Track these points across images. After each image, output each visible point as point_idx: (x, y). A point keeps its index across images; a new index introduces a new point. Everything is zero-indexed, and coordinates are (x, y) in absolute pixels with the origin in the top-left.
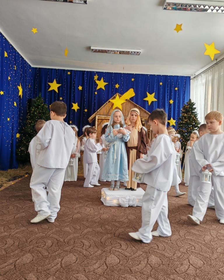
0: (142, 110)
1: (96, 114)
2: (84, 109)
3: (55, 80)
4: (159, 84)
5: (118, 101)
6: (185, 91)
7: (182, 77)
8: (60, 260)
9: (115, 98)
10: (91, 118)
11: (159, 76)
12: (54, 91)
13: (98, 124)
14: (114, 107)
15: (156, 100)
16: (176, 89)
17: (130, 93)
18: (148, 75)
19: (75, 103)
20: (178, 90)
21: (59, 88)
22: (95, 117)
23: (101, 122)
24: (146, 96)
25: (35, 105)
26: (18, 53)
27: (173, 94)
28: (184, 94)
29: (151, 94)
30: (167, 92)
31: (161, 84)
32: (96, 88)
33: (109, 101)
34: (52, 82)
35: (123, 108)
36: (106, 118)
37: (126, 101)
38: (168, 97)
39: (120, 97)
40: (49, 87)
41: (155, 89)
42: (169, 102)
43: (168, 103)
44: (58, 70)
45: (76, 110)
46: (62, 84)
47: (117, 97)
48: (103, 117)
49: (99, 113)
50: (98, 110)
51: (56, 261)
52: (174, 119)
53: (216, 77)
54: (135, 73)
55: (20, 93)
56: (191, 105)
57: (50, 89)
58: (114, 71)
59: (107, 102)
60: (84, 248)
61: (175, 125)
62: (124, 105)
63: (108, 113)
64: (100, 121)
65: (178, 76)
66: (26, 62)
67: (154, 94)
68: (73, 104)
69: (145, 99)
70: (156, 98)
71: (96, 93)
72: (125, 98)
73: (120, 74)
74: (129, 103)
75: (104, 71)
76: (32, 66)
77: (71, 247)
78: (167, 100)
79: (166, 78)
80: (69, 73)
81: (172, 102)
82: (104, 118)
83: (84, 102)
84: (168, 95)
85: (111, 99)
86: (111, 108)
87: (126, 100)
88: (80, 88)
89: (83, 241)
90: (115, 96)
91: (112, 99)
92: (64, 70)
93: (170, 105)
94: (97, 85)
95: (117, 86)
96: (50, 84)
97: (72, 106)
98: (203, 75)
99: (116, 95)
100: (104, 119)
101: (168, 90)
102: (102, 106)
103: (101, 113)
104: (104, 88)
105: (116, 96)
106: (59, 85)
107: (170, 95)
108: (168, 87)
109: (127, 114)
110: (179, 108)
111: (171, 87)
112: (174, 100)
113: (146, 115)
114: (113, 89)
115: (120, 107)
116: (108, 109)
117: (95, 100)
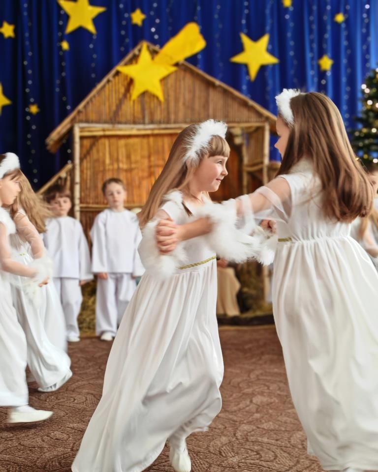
1: (73, 121)
2: (27, 104)
4: (280, 4)
9: (135, 58)
10: (54, 135)
13: (81, 155)
14: (136, 93)
15: (271, 60)
16: (340, 18)
20: (347, 21)
22: (70, 133)
23: (91, 148)
24: (240, 49)
27: (327, 36)
28: (366, 35)
29: (255, 38)
30: (311, 31)
31: (289, 3)
32: (62, 28)
33: (118, 73)
35: (166, 92)
36: (108, 133)
37: (174, 69)
38: (315, 46)
39: (154, 53)
41: (269, 21)
42: (319, 66)
43: (316, 68)
47: (145, 55)
48: (97, 129)
49: (82, 116)
50: (81, 107)
59: (110, 76)
62: (171, 81)
63: (116, 113)
67: (265, 40)
69: (239, 59)
70: (272, 53)
71: (65, 45)
72: (171, 58)
74: (188, 76)
78: (312, 59)
81: (326, 63)
82: (101, 133)
83: (25, 78)
84: (312, 42)
85: (123, 63)
86: (125, 96)
87: (177, 65)
88: (8, 31)
90: (136, 51)
91: (126, 64)
93: (322, 74)
94: (66, 17)
95: (138, 17)
99: (138, 47)
100: (102, 136)
101: (311, 23)
102: (94, 92)
103: (92, 116)
104: (91, 28)
105: (140, 51)
107: (321, 40)
108: (310, 13)
109: (181, 115)
110: (352, 82)
111: (321, 12)
112: (336, 58)
113: (245, 113)
114: (125, 28)
115: (158, 91)
116: (114, 102)
117: (62, 69)
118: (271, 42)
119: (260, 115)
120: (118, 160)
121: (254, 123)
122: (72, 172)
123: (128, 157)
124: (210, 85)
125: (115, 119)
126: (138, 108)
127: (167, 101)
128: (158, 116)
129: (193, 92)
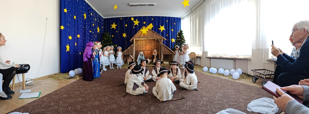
0: (157, 34)
1: (134, 38)
3: (114, 23)
4: (166, 21)
5: (144, 30)
6: (178, 25)
7: (177, 18)
8: (110, 106)
9: (143, 29)
10: (131, 40)
11: (166, 17)
12: (113, 28)
13: (135, 43)
14: (143, 34)
15: (164, 29)
16: (175, 24)
17: (151, 26)
18: (160, 16)
19: (124, 33)
21: (116, 27)
22: (133, 40)
24: (160, 27)
25: (105, 36)
26: (97, 13)
28: (178, 26)
29: (162, 26)
30: (170, 25)
31: (167, 21)
32: (134, 25)
33: (140, 31)
34: (113, 24)
35: (147, 34)
39: (145, 28)
40: (111, 26)
41: (164, 24)
44: (115, 18)
45: (125, 37)
46: (117, 24)
47: (144, 28)
48: (138, 39)
50: (135, 36)
51: (108, 107)
52: (174, 39)
53: (192, 19)
54: (153, 15)
55: (98, 31)
56: (181, 31)
57: (112, 28)
58: (142, 16)
60: (121, 102)
61: (174, 42)
62: (148, 32)
64: (136, 41)
65: (175, 18)
66: (101, 16)
67: (164, 26)
68: (123, 34)
69: (159, 29)
70: (164, 28)
71: (134, 27)
72: (148, 29)
73: (146, 17)
74: (150, 31)
75: (137, 16)
76: (104, 18)
77: (116, 101)
78: (170, 29)
79: (169, 18)
80: (121, 19)
81: (173, 30)
84: (170, 27)
86: (141, 34)
88: (126, 25)
89: (121, 99)
90: (143, 28)
91: (141, 29)
92: (118, 18)
93: (172, 32)
94: (134, 23)
95: (145, 23)
96: (112, 25)
97: (123, 35)
98: (186, 17)
102: (137, 33)
103: (136, 37)
104: (138, 25)
106: (116, 25)
107: (172, 27)
108: (170, 23)
109: (149, 37)
110: (176, 33)
111: (172, 23)
112: (174, 29)
113: (159, 36)
114: (143, 24)
115: (146, 33)
116: (139, 35)
117: (133, 31)
118: (164, 27)
119: (161, 37)
120: (141, 43)
121: (160, 38)
122: (133, 45)
123: (142, 43)
124: (154, 32)
125: (139, 37)
126: (143, 36)
127: (147, 35)
128: (146, 37)
129: (151, 33)
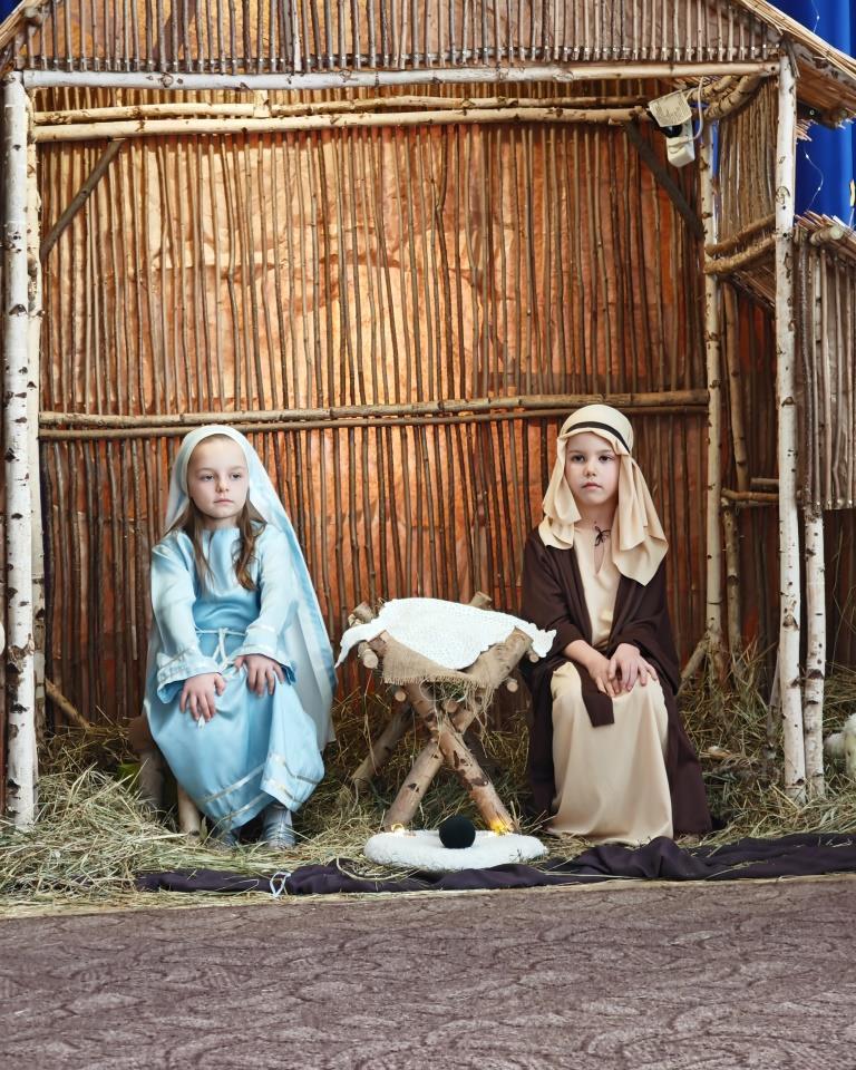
13: (44, 215)
23: (89, 186)
36: (152, 126)
49: (38, 44)
63: (175, 27)
64: (71, 166)
82: (131, 127)
100: (129, 141)
103: (79, 41)
125: (169, 51)
